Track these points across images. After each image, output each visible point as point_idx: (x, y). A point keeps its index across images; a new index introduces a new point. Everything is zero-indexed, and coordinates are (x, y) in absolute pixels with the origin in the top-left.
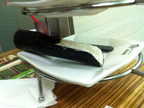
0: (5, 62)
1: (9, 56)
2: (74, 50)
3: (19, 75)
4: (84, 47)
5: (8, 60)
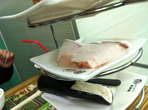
0: (27, 93)
1: (29, 86)
2: (88, 94)
3: (42, 107)
4: (95, 89)
5: (29, 91)
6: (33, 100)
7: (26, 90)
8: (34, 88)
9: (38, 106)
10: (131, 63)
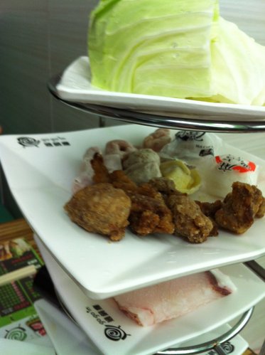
0: (8, 258)
1: (16, 241)
5: (13, 256)
6: (16, 282)
7: (7, 249)
8: (25, 250)
9: (22, 303)
10: (215, 346)
